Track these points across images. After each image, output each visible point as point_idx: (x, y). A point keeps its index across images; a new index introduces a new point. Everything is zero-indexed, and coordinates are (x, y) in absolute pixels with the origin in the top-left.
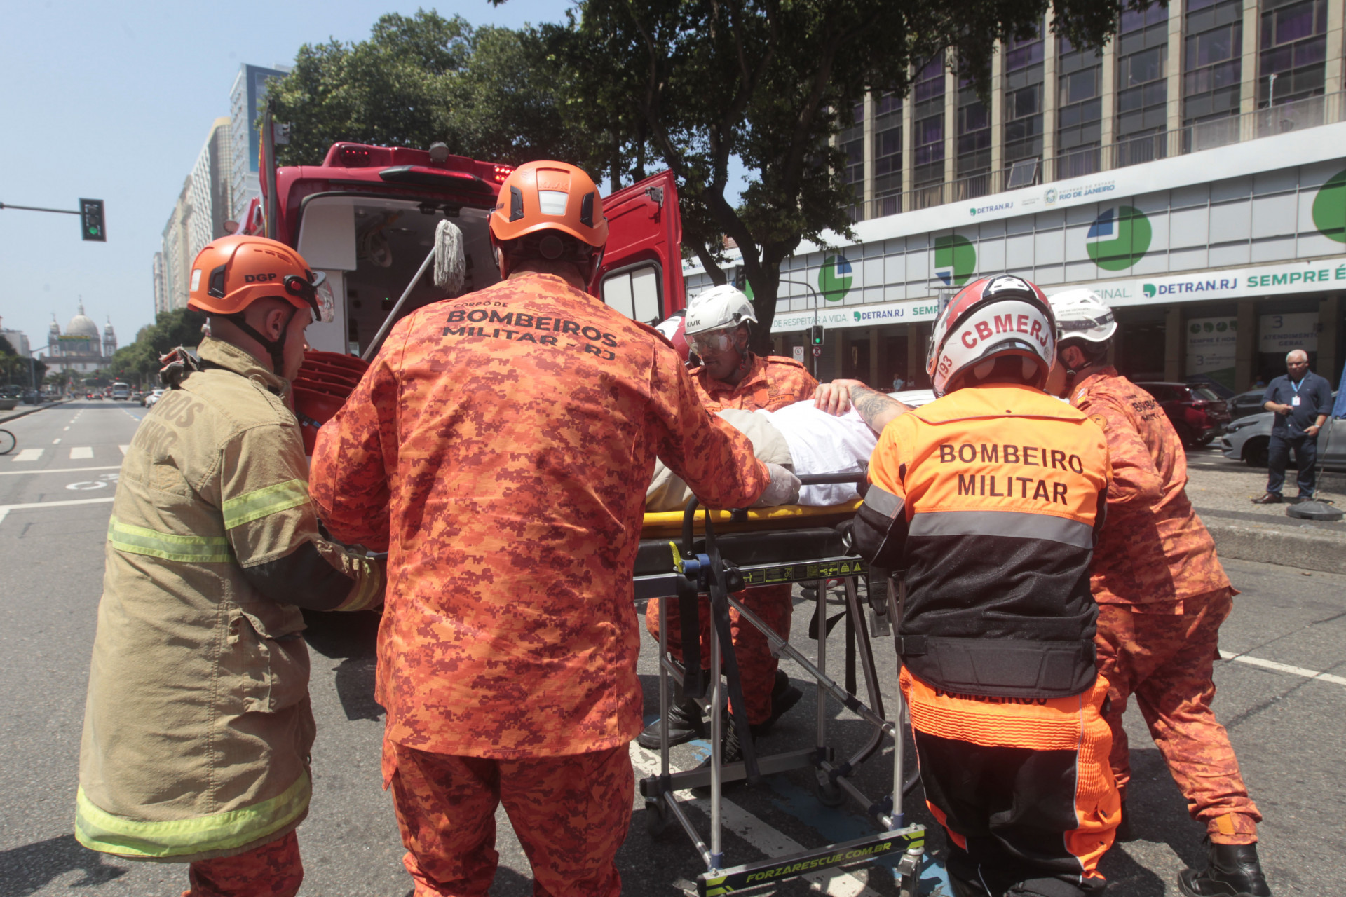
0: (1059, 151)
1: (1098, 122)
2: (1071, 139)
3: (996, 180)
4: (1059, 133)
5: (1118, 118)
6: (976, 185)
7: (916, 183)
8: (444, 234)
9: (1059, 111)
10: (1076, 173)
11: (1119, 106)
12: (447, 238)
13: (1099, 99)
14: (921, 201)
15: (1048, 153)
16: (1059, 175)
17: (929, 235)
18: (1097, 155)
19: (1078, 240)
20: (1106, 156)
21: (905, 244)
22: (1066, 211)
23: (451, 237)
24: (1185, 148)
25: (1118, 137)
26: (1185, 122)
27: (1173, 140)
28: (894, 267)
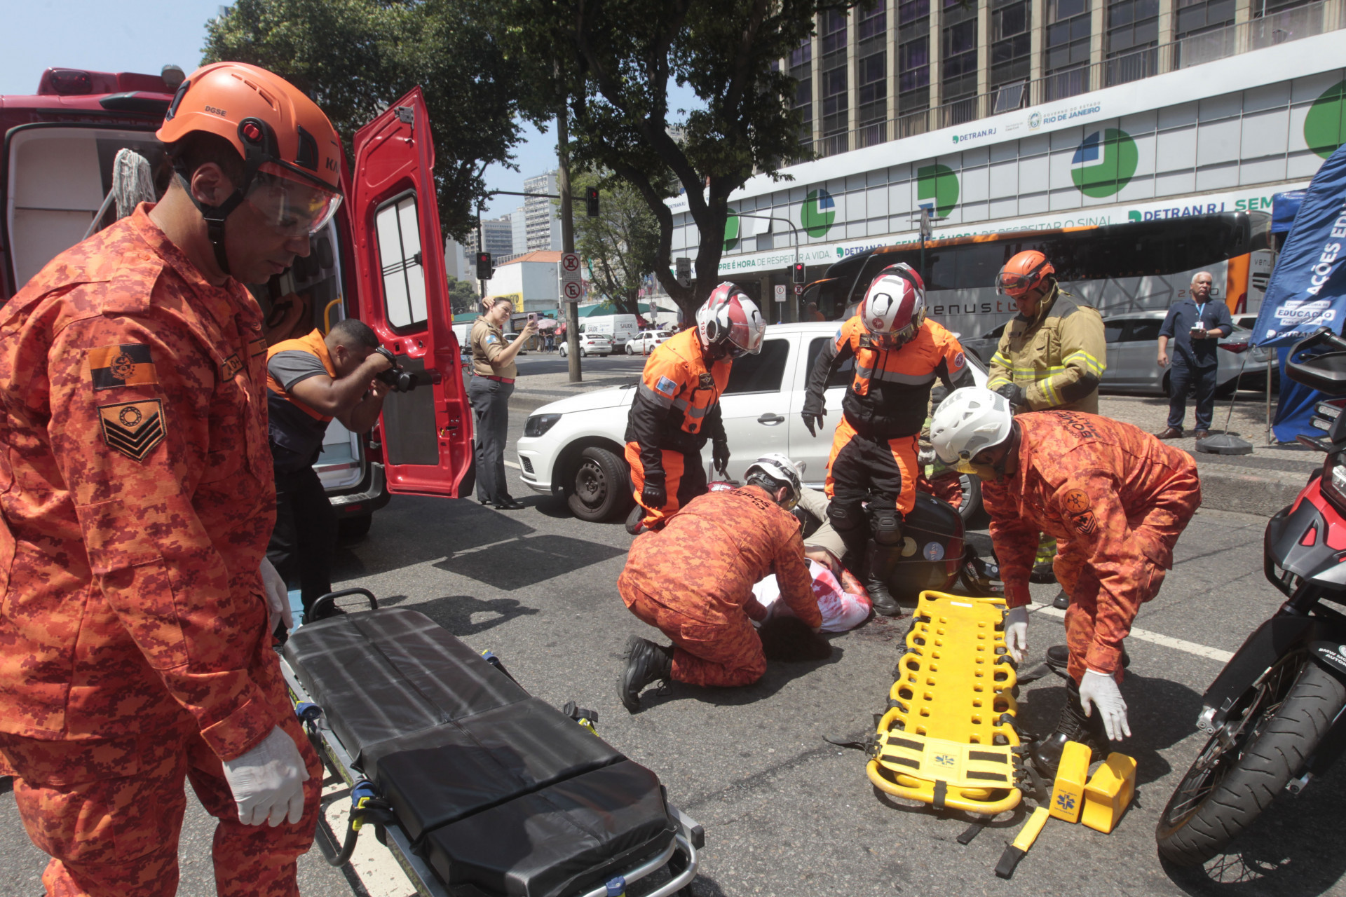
0: (1047, 70)
1: (1087, 39)
2: (1058, 59)
3: (982, 104)
4: (1046, 53)
5: (1108, 34)
6: (962, 111)
7: (901, 111)
8: (122, 164)
9: (1047, 29)
10: (1064, 94)
11: (1109, 21)
12: (126, 169)
13: (1089, 14)
14: (906, 129)
15: (1035, 74)
16: (1047, 97)
17: (911, 165)
18: (1086, 74)
19: (1062, 166)
20: (1095, 74)
21: (888, 175)
22: (1050, 137)
23: (130, 168)
24: (1175, 65)
25: (1108, 54)
26: (1178, 35)
27: (1164, 55)
28: (876, 200)
